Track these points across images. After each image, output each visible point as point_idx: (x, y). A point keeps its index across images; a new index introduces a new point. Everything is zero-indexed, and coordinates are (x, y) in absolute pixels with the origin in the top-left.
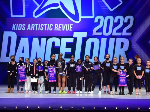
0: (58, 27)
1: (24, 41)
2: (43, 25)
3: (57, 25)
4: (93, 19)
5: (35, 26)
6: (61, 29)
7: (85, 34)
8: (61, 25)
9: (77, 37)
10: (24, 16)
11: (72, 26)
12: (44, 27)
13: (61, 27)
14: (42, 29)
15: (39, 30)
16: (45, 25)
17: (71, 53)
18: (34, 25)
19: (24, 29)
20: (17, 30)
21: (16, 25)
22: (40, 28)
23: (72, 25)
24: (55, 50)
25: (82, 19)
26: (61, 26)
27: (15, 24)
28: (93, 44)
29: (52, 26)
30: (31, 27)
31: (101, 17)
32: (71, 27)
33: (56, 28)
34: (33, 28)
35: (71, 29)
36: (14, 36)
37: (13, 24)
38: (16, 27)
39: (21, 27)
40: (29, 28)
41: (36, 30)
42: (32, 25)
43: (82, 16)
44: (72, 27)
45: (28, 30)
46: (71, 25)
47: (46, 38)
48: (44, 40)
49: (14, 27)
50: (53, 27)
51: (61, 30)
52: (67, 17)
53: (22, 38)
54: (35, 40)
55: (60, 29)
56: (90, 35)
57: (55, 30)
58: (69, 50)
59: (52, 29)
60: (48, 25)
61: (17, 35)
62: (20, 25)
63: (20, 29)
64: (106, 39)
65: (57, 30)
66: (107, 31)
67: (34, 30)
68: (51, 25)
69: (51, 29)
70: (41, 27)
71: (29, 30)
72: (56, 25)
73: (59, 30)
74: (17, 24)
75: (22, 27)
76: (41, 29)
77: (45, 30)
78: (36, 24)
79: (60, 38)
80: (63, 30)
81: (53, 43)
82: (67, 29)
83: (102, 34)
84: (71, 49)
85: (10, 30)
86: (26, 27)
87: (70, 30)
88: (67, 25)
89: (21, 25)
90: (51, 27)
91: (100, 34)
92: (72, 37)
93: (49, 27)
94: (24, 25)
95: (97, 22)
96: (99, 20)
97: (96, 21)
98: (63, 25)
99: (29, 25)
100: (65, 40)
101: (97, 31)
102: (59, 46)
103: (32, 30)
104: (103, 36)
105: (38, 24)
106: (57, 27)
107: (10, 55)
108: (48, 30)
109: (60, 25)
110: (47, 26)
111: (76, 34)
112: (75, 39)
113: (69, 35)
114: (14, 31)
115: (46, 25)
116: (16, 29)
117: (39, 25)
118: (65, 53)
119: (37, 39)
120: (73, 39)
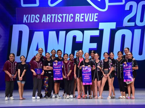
0: (80, 18)
1: (39, 36)
2: (61, 16)
3: (79, 15)
4: (124, 6)
5: (52, 17)
6: (84, 19)
7: (113, 25)
8: (83, 14)
9: (103, 29)
10: (37, 5)
11: (97, 16)
12: (62, 17)
13: (83, 18)
14: (60, 20)
16: (63, 15)
17: (96, 50)
18: (50, 15)
19: (37, 21)
20: (29, 22)
22: (58, 18)
23: (97, 14)
24: (77, 45)
25: (109, 6)
27: (27, 15)
28: (123, 37)
29: (72, 16)
30: (47, 18)
31: (134, 4)
32: (95, 17)
33: (77, 19)
34: (49, 20)
35: (96, 19)
36: (26, 30)
37: (25, 15)
39: (34, 18)
40: (44, 19)
41: (53, 21)
42: (48, 15)
44: (97, 17)
45: (42, 22)
46: (96, 14)
47: (64, 32)
48: (62, 33)
50: (74, 18)
51: (83, 21)
52: (90, 5)
53: (35, 32)
55: (82, 19)
56: (120, 26)
57: (76, 21)
58: (94, 45)
59: (72, 19)
60: (68, 15)
62: (33, 17)
63: (33, 21)
64: (140, 30)
65: (78, 21)
66: (142, 21)
67: (50, 21)
68: (71, 16)
69: (71, 20)
71: (44, 21)
72: (77, 15)
73: (81, 21)
74: (29, 15)
75: (36, 19)
76: (58, 20)
77: (64, 21)
78: (52, 15)
79: (82, 31)
80: (86, 20)
81: (74, 37)
82: (91, 19)
83: (135, 24)
84: (96, 44)
85: (21, 22)
86: (40, 18)
87: (95, 20)
88: (91, 14)
89: (34, 15)
90: (72, 18)
91: (132, 24)
92: (97, 29)
93: (68, 18)
94: (38, 16)
95: (128, 9)
96: (131, 7)
98: (86, 14)
99: (44, 16)
100: (89, 34)
101: (129, 21)
102: (82, 41)
103: (47, 21)
104: (136, 27)
105: (55, 15)
106: (79, 18)
107: (22, 54)
108: (67, 21)
109: (82, 15)
110: (66, 16)
111: (102, 25)
112: (102, 31)
113: (94, 26)
114: (25, 24)
115: (64, 15)
117: (57, 15)
118: (90, 49)
120: (98, 31)
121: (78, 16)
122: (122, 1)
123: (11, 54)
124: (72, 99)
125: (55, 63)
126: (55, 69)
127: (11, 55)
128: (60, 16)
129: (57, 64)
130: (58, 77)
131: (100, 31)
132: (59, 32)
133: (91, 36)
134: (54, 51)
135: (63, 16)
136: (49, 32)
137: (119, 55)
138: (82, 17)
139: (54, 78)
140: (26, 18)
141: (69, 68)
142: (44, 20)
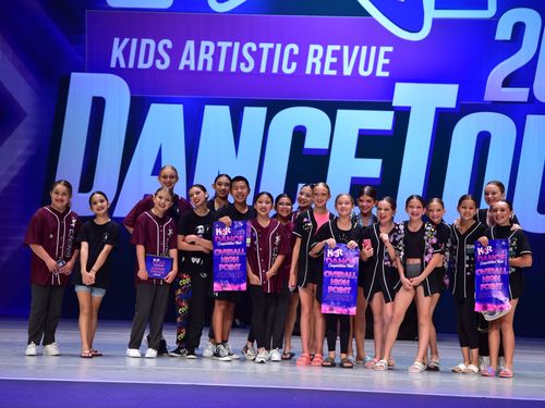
0: (323, 60)
1: (165, 120)
2: (254, 48)
3: (320, 48)
4: (491, 24)
5: (218, 50)
6: (338, 66)
7: (447, 95)
8: (338, 48)
9: (410, 108)
10: (167, 2)
11: (387, 55)
12: (257, 55)
13: (335, 60)
14: (247, 65)
15: (233, 69)
16: (261, 45)
17: (379, 184)
18: (211, 44)
19: (163, 62)
20: (131, 65)
21: (129, 43)
22: (241, 58)
23: (390, 49)
24: (308, 165)
25: (436, 22)
26: (336, 54)
27: (126, 40)
28: (484, 140)
29: (296, 52)
30: (198, 56)
31: (530, 17)
32: (382, 61)
33: (314, 65)
34: (205, 61)
35: (385, 68)
36: (118, 94)
37: (116, 40)
38: (126, 53)
39: (151, 53)
40: (188, 58)
41: (221, 68)
42: (204, 44)
43: (436, 8)
44: (387, 61)
45: (181, 67)
46: (383, 50)
47: (263, 111)
48: (254, 116)
49: (117, 53)
50: (301, 59)
51: (334, 73)
53: (154, 108)
54: (216, 118)
55: (332, 66)
56: (472, 101)
57: (308, 71)
58: (372, 168)
59: (294, 65)
60: (279, 46)
61: (131, 92)
62: (148, 46)
63: (146, 61)
65: (317, 72)
67: (209, 68)
68: (292, 50)
69: (289, 67)
70: (243, 57)
71: (187, 67)
72: (312, 48)
73: (328, 72)
74: (135, 41)
75: (157, 56)
76: (242, 65)
77: (263, 69)
78: (220, 44)
79: (331, 110)
80: (347, 71)
81: (299, 133)
82: (366, 69)
83: (531, 94)
84: (380, 161)
85: (101, 65)
86: (175, 54)
87: (380, 73)
88: (364, 49)
89: (152, 43)
90: (292, 57)
91: (519, 94)
92: (387, 106)
93: (280, 58)
94: (165, 46)
95: (508, 38)
96: (519, 29)
97: (503, 32)
98: (346, 48)
99: (190, 45)
100: (354, 121)
101: (508, 82)
102: (327, 147)
103: (200, 68)
104: (534, 106)
105: (230, 44)
106: (320, 59)
107: (98, 183)
108: (275, 70)
109: (331, 48)
110: (272, 52)
111: (404, 94)
112: (402, 115)
113: (376, 95)
114: (118, 71)
115: (266, 47)
116: (127, 63)
117: (237, 45)
118: (353, 179)
119: (225, 111)
120: (390, 114)
121: (316, 52)
122: (484, 6)
123: (59, 182)
124: (276, 367)
125: (222, 226)
126: (220, 251)
127: (60, 187)
128: (250, 49)
129: (227, 230)
130: (231, 281)
131: (395, 115)
132: (243, 110)
133: (360, 131)
134: (223, 179)
135: (262, 49)
136: (207, 107)
137: (463, 210)
138: (333, 56)
139: (215, 285)
140: (123, 52)
141: (274, 246)
142: (188, 63)
